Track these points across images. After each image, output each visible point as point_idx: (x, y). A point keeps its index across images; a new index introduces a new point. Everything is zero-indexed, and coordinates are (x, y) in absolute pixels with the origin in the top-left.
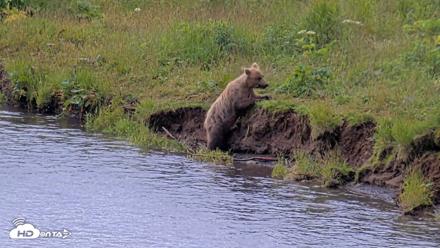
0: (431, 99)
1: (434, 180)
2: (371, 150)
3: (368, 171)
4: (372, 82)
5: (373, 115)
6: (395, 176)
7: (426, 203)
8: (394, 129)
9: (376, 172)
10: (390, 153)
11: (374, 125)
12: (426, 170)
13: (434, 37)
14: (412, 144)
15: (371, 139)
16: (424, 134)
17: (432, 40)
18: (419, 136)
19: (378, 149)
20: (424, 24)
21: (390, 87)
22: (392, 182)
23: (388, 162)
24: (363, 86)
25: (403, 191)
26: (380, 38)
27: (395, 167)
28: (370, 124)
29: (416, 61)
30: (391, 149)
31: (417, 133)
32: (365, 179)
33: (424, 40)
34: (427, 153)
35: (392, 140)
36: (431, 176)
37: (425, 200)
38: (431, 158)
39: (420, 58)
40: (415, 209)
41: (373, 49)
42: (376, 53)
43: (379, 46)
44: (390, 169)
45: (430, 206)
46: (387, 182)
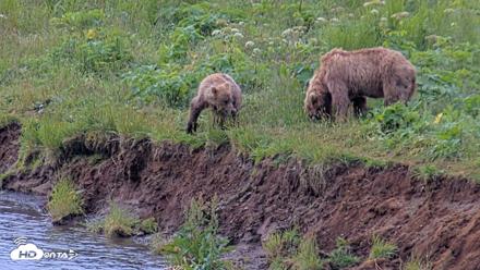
0: (82, 99)
1: (85, 186)
2: (15, 155)
3: (12, 177)
4: (16, 80)
5: (17, 116)
6: (42, 182)
7: (77, 212)
8: (41, 132)
9: (21, 178)
10: (37, 158)
11: (19, 127)
12: (76, 176)
13: (85, 31)
14: (61, 148)
15: (15, 142)
16: (73, 137)
17: (83, 35)
18: (70, 139)
19: (23, 153)
20: (74, 16)
21: (36, 85)
22: (40, 189)
23: (34, 167)
24: (7, 84)
25: (51, 198)
26: (26, 32)
27: (42, 173)
28: (15, 125)
29: (64, 57)
30: (37, 153)
31: (66, 135)
32: (10, 186)
33: (74, 34)
34: (77, 157)
35: (39, 143)
36: (82, 182)
37: (75, 208)
38: (81, 163)
39: (69, 54)
40: (64, 218)
41: (18, 44)
42: (21, 48)
43: (24, 41)
44: (36, 175)
45: (81, 215)
46: (33, 189)
